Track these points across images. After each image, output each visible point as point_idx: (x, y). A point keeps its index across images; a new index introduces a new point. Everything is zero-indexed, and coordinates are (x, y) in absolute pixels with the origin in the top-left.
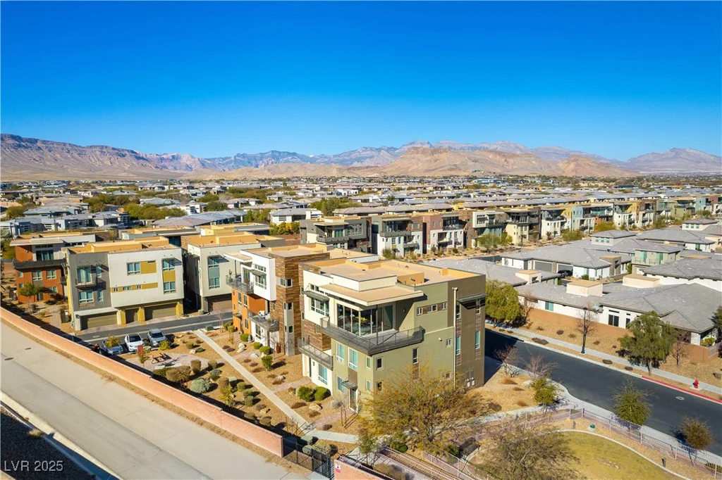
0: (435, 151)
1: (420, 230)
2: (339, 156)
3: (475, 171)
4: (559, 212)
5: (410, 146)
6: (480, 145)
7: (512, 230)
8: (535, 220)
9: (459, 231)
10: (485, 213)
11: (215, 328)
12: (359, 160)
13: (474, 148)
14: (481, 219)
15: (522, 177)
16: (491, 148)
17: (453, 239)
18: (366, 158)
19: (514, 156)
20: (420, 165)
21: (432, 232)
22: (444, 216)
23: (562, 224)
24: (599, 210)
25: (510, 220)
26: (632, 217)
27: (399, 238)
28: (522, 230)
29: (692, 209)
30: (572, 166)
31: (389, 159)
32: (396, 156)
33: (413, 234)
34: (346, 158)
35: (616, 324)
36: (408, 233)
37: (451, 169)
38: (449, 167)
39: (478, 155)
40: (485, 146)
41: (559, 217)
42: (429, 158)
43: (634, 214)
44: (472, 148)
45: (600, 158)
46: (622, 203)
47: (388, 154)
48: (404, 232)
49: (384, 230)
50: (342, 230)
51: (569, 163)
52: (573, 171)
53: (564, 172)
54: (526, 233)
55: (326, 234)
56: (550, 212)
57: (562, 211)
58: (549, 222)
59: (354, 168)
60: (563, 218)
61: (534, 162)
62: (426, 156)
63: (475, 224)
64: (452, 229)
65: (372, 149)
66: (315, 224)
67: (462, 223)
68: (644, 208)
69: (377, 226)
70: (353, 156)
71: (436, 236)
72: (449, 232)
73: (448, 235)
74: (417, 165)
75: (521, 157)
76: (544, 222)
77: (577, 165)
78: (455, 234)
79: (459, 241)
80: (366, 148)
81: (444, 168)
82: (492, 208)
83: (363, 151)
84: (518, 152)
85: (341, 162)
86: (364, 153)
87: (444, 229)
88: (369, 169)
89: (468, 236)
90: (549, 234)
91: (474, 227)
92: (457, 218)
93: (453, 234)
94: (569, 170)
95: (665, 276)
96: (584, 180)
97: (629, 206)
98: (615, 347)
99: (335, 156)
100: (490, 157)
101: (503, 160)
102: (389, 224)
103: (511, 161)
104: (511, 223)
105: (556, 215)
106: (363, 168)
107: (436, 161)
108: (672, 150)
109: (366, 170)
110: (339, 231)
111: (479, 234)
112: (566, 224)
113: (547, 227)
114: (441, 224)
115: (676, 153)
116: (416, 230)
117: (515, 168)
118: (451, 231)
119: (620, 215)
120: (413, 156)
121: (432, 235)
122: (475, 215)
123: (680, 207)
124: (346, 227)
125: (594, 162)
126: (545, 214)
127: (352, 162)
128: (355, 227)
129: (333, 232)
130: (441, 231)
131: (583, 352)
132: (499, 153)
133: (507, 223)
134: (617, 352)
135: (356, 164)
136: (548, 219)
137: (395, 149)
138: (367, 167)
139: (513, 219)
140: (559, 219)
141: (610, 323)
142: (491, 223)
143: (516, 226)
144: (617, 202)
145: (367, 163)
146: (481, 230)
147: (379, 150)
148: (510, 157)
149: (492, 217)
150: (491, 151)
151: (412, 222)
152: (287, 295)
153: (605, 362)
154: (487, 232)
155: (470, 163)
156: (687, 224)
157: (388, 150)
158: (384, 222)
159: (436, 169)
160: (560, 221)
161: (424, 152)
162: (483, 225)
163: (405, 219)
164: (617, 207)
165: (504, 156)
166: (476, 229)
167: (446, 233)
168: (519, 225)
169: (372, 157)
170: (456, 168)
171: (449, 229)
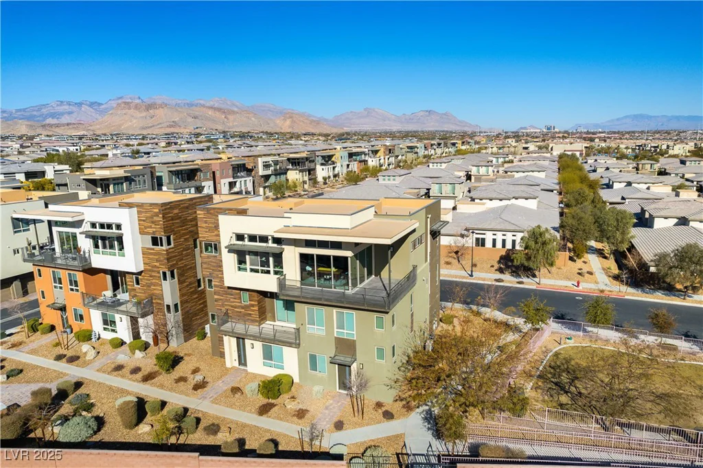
0: (149, 107)
1: (210, 180)
2: (24, 110)
3: (197, 128)
4: (330, 157)
5: (120, 101)
6: (196, 102)
7: (293, 175)
8: (312, 165)
9: (248, 179)
10: (269, 159)
11: (8, 332)
12: (53, 115)
13: (191, 105)
14: (266, 166)
15: (246, 133)
16: (208, 105)
17: (243, 188)
18: (62, 114)
19: (234, 112)
20: (135, 121)
21: (223, 181)
22: (233, 163)
23: (334, 168)
24: (358, 155)
25: (290, 167)
26: (381, 161)
27: (190, 190)
28: (303, 176)
29: (417, 153)
30: (288, 122)
31: (93, 115)
32: (103, 112)
33: (203, 184)
34: (35, 113)
35: (483, 245)
36: (198, 184)
37: (171, 126)
38: (168, 124)
39: (197, 111)
40: (202, 102)
41: (330, 162)
42: (144, 114)
43: (382, 158)
44: (188, 104)
45: (309, 116)
46: (374, 149)
47: (91, 110)
48: (193, 183)
49: (170, 182)
50: (122, 183)
51: (285, 120)
52: (290, 127)
53: (282, 129)
54: (306, 178)
55: (99, 190)
56: (323, 157)
57: (333, 156)
58: (324, 167)
59: (50, 125)
60: (334, 163)
61: (253, 119)
62: (140, 112)
63: (261, 171)
64: (242, 177)
65: (69, 104)
66: (82, 178)
67: (249, 171)
68: (388, 152)
69: (161, 177)
70: (44, 111)
71: (227, 185)
72: (239, 180)
73: (238, 184)
74: (131, 122)
75: (241, 113)
76: (319, 168)
77: (293, 122)
78: (245, 183)
79: (249, 190)
80: (62, 102)
81: (162, 125)
82: (275, 155)
83: (58, 105)
84: (236, 109)
85: (29, 118)
86: (59, 108)
87: (234, 178)
88: (71, 127)
89: (256, 184)
90: (325, 179)
91: (260, 174)
92: (244, 165)
93: (243, 183)
94: (286, 126)
95: (491, 200)
96: (305, 135)
97: (379, 150)
98: (492, 266)
99: (18, 111)
100: (210, 113)
101: (223, 117)
102: (177, 173)
103: (231, 117)
104: (291, 169)
105: (328, 160)
106: (63, 125)
107: (152, 118)
108: (365, 109)
109: (66, 127)
110: (118, 184)
111: (265, 182)
112: (336, 169)
113: (321, 172)
114: (230, 172)
115: (369, 112)
116: (207, 180)
117: (237, 124)
118: (241, 179)
119: (373, 159)
120: (124, 112)
121: (222, 184)
122: (260, 161)
123: (408, 152)
124: (127, 179)
125: (307, 119)
126: (319, 160)
127: (45, 119)
128: (137, 179)
129: (111, 187)
130: (231, 180)
131: (471, 276)
132: (219, 110)
133: (288, 170)
134: (496, 270)
135: (50, 121)
136: (322, 164)
137: (100, 104)
138: (68, 124)
139: (292, 165)
140: (331, 164)
141: (477, 244)
142: (275, 170)
143: (298, 172)
144: (371, 148)
145: (65, 119)
146: (267, 177)
147: (80, 105)
148: (229, 113)
149: (276, 163)
150: (211, 108)
151: (201, 171)
152: (168, 259)
153: (497, 280)
154: (273, 179)
155: (190, 120)
156: (433, 163)
157: (92, 105)
158: (170, 171)
159: (153, 126)
160: (332, 166)
161: (137, 107)
162: (269, 172)
163: (192, 167)
164: (370, 152)
165: (224, 112)
166: (262, 176)
167: (235, 182)
168: (300, 171)
169: (70, 113)
170: (174, 124)
171: (238, 177)
